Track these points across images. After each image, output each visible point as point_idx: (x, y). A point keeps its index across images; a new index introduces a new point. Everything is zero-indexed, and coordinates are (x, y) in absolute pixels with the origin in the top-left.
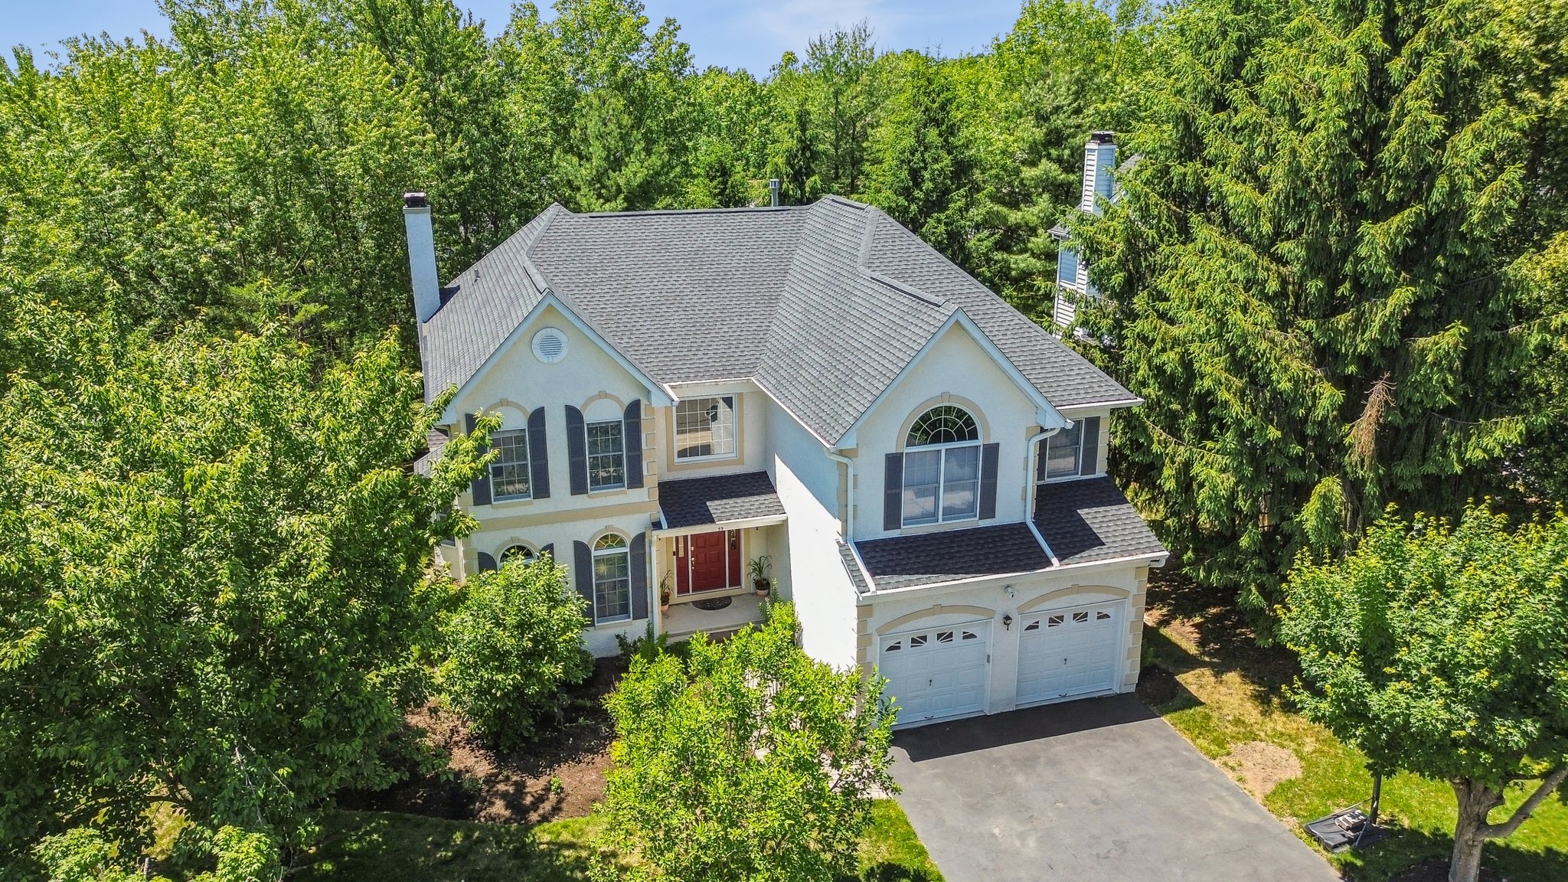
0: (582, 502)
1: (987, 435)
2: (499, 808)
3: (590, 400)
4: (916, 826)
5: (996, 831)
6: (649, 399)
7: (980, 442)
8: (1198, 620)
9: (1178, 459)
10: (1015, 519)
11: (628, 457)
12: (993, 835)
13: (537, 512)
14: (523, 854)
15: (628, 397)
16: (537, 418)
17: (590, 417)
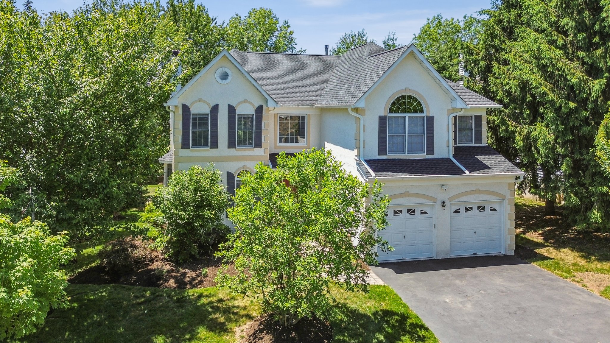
0: (232, 152)
1: (428, 111)
2: (172, 283)
3: (240, 103)
4: (400, 295)
5: (447, 300)
6: (267, 105)
7: (425, 114)
8: (540, 232)
9: (522, 134)
10: (444, 156)
11: (256, 132)
12: (446, 302)
13: (211, 155)
14: (182, 301)
15: (257, 102)
16: (215, 109)
17: (240, 111)
